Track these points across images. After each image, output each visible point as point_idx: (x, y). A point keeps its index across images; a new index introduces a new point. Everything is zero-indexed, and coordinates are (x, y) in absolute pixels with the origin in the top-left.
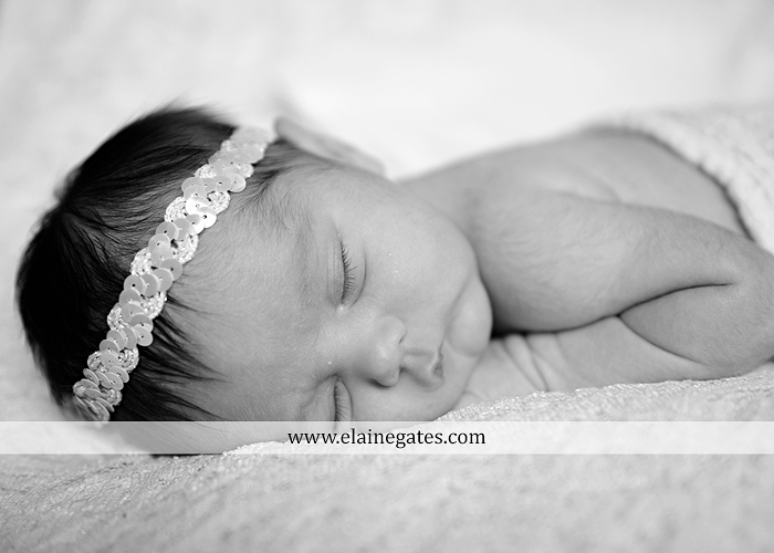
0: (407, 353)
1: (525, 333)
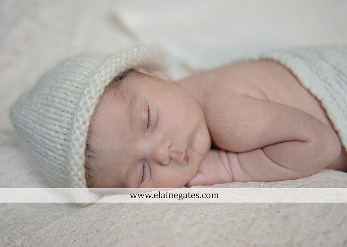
0: (173, 152)
1: (227, 152)
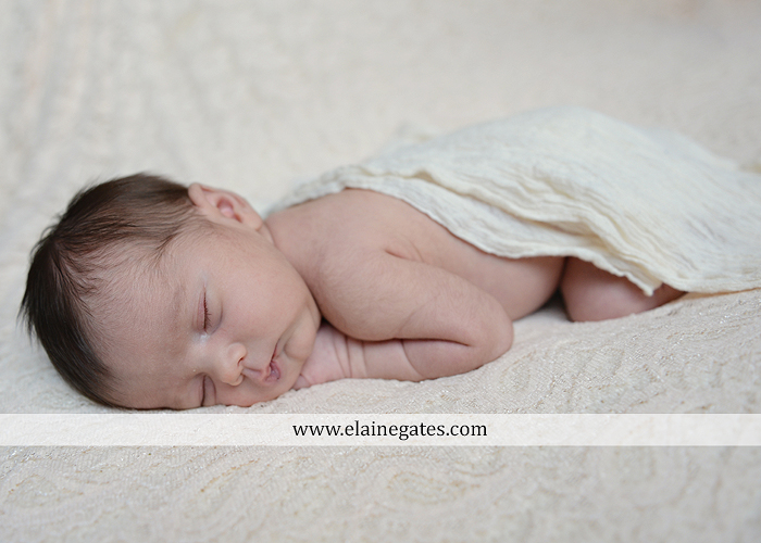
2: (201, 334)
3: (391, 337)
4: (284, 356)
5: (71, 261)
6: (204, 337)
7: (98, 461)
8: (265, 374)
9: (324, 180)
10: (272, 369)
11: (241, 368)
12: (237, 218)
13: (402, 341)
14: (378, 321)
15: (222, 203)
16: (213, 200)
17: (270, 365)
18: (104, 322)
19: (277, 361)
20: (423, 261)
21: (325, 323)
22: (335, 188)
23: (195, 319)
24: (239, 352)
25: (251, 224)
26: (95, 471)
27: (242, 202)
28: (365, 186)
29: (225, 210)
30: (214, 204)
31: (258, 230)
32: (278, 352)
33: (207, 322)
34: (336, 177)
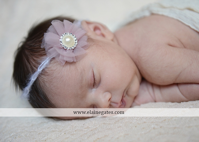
2: (92, 89)
3: (172, 82)
4: (127, 96)
5: (34, 60)
6: (94, 90)
7: (44, 136)
8: (119, 104)
9: (143, 10)
10: (122, 102)
11: (109, 102)
12: (103, 35)
13: (177, 84)
14: (166, 77)
15: (96, 28)
16: (92, 27)
17: (122, 101)
18: (52, 86)
19: (124, 99)
20: (185, 47)
21: (143, 80)
22: (147, 14)
23: (90, 83)
24: (108, 96)
25: (109, 37)
26: (43, 140)
27: (105, 27)
28: (160, 13)
29: (98, 32)
30: (92, 29)
31: (112, 40)
32: (124, 95)
33: (95, 83)
34: (148, 8)
